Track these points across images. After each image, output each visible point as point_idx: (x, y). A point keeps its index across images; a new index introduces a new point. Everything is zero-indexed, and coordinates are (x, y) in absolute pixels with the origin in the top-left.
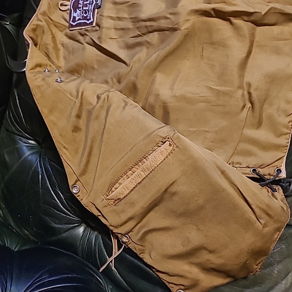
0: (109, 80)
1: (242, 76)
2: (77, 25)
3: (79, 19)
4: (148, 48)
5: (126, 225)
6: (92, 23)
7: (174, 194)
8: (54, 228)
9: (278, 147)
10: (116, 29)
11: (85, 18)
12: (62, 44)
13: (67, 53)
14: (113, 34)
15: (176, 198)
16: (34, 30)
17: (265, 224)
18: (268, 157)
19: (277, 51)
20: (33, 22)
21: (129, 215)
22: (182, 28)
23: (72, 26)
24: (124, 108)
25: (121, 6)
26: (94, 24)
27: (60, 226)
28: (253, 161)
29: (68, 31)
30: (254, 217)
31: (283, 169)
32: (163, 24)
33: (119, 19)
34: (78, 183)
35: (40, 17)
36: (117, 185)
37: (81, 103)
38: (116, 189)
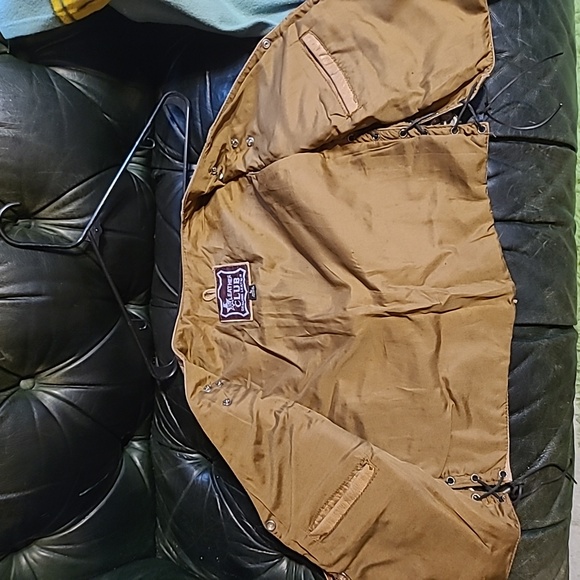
0: (284, 388)
1: (435, 372)
2: (229, 318)
3: (231, 311)
4: (322, 351)
5: (340, 563)
6: (248, 317)
7: (387, 523)
8: (250, 570)
9: (496, 446)
10: (279, 327)
11: (239, 310)
12: (216, 341)
13: (223, 351)
14: (278, 333)
15: (390, 527)
16: (181, 336)
17: (493, 547)
18: (488, 459)
19: (471, 337)
20: (178, 327)
21: (341, 551)
22: (356, 334)
23: (224, 318)
24: (309, 426)
25: (280, 302)
26: (252, 319)
27: (258, 566)
28: (470, 467)
29: (219, 324)
30: (479, 541)
31: (508, 470)
32: (333, 327)
33: (281, 316)
34: (272, 517)
35: (185, 319)
36: (320, 518)
37: (259, 428)
38: (319, 522)
